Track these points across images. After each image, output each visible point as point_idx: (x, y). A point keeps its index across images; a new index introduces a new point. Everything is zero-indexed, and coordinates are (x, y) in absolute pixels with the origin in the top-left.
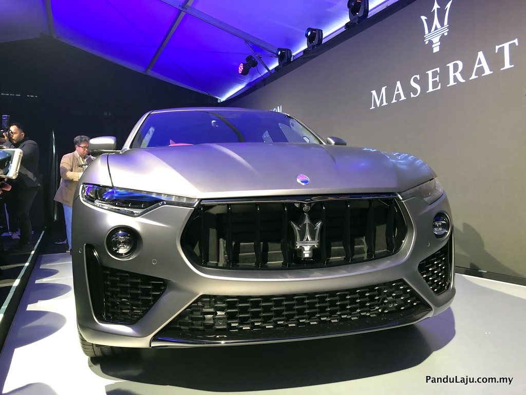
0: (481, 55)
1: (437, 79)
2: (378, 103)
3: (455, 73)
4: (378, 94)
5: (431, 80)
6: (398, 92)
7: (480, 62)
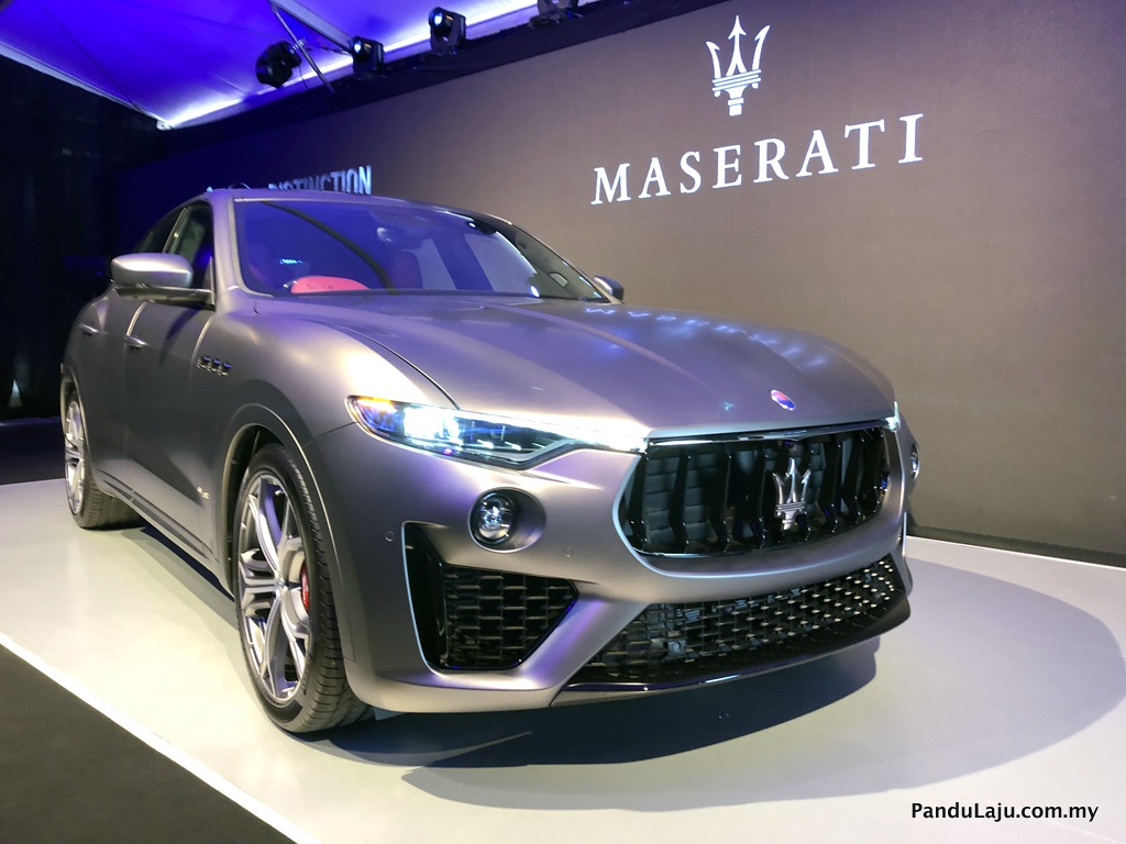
0: (818, 136)
1: (736, 165)
2: (610, 195)
3: (770, 161)
4: (611, 176)
5: (722, 166)
6: (654, 179)
7: (816, 150)
